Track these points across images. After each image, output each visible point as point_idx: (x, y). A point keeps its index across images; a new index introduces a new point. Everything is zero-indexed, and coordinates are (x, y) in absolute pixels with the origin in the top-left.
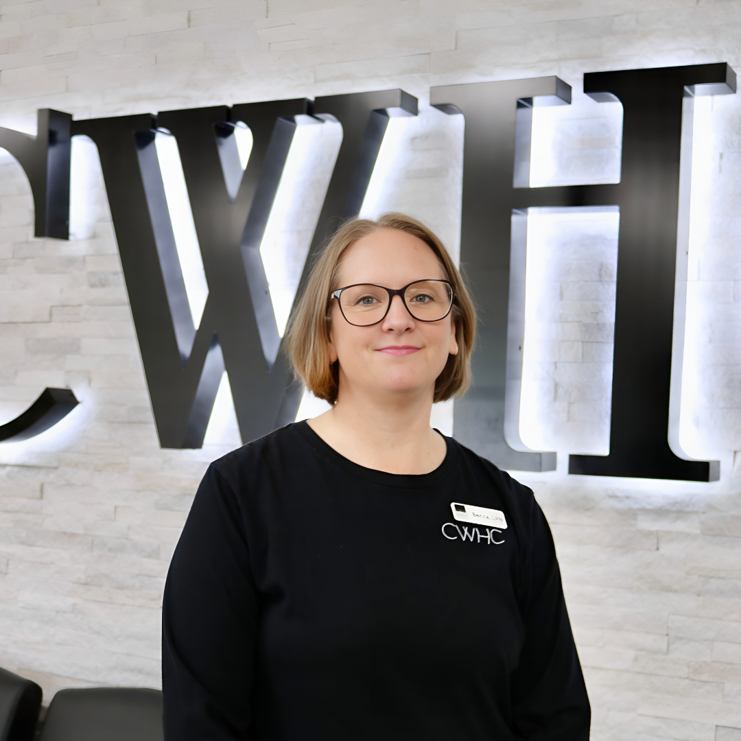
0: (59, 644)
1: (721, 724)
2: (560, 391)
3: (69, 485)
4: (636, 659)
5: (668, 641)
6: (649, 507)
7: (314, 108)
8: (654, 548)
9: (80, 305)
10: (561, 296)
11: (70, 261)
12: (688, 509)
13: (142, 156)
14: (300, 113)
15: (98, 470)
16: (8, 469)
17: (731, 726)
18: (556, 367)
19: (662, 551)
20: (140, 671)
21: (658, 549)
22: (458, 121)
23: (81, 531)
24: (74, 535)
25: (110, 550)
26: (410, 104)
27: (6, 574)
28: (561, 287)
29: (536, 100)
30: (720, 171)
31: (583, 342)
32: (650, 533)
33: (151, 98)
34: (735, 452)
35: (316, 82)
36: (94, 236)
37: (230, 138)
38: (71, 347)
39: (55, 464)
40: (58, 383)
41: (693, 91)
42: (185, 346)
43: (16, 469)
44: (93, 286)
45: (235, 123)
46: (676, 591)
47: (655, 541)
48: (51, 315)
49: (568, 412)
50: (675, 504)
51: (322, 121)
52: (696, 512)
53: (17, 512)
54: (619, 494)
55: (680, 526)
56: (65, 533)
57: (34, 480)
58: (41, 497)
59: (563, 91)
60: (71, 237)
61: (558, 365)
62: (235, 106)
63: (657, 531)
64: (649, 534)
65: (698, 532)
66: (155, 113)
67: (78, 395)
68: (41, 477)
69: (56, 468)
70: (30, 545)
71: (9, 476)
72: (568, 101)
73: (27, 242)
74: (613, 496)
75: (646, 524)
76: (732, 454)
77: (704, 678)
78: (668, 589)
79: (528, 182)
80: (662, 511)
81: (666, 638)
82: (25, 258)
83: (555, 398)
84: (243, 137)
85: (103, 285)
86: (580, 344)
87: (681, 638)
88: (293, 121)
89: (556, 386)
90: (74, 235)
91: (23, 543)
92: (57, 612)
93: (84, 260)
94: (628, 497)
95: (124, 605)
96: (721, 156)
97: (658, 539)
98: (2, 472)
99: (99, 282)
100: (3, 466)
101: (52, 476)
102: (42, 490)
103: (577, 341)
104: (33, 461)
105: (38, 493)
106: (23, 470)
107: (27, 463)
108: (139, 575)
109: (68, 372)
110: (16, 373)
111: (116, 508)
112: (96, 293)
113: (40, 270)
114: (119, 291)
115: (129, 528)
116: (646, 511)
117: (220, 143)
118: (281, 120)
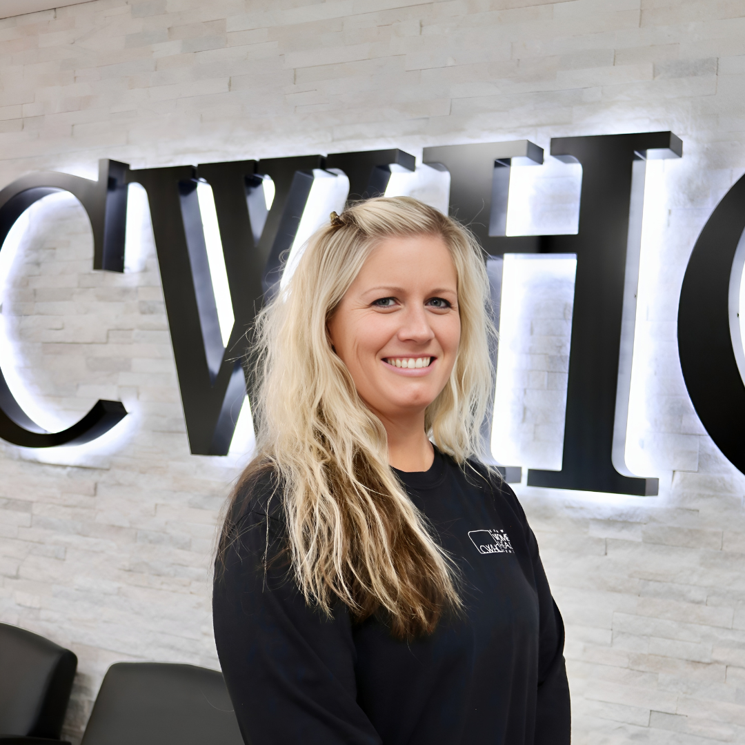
0: (105, 622)
1: (655, 710)
2: (528, 414)
3: (119, 484)
4: (585, 650)
5: (612, 635)
6: (599, 517)
7: (327, 163)
8: (603, 553)
9: (131, 330)
10: (532, 332)
11: (125, 291)
12: (631, 520)
13: (185, 203)
14: (316, 167)
15: (143, 472)
16: (69, 469)
17: (663, 711)
18: (525, 393)
19: (609, 556)
20: (172, 647)
21: (606, 554)
22: (445, 177)
23: (126, 525)
24: (120, 528)
25: (151, 542)
26: (408, 162)
27: (64, 560)
28: (532, 324)
29: (514, 161)
30: (669, 225)
31: (548, 372)
32: (601, 540)
33: (195, 151)
34: (674, 471)
35: (333, 140)
36: (145, 270)
37: (259, 189)
38: (124, 366)
39: (107, 466)
40: (111, 396)
41: (645, 155)
42: (214, 364)
43: (75, 470)
44: (143, 313)
45: (263, 174)
46: (620, 591)
47: (604, 547)
48: (108, 337)
49: (534, 433)
50: (620, 515)
51: (335, 175)
52: (639, 523)
53: (75, 506)
54: (574, 505)
55: (625, 535)
56: (113, 526)
57: (89, 479)
58: (95, 495)
59: (536, 154)
60: (126, 270)
61: (527, 391)
62: (262, 161)
63: (606, 539)
64: (599, 541)
65: (640, 540)
66: (195, 164)
67: (127, 408)
68: (95, 477)
69: (108, 470)
70: (84, 536)
71: (69, 475)
72: (541, 161)
73: (90, 274)
74: (569, 507)
75: (597, 532)
76: (672, 472)
77: (641, 668)
78: (614, 590)
79: (505, 232)
80: (609, 522)
81: (611, 632)
82: (88, 288)
83: (524, 420)
84: (268, 186)
85: (152, 312)
86: (546, 373)
87: (623, 633)
88: (312, 174)
89: (525, 409)
90: (128, 268)
91: (79, 534)
92: (105, 594)
93: (136, 291)
94: (582, 508)
95: (160, 589)
96: (670, 212)
97: (606, 544)
98: (64, 472)
99: (147, 310)
100: (64, 467)
101: (104, 477)
102: (96, 489)
103: (544, 371)
104: (89, 464)
105: (92, 491)
106: (81, 471)
107: (84, 465)
108: (173, 564)
109: (120, 387)
110: (78, 386)
111: (156, 505)
112: (147, 319)
113: (101, 298)
114: (163, 319)
115: (166, 523)
116: (597, 521)
117: (249, 193)
118: (298, 173)
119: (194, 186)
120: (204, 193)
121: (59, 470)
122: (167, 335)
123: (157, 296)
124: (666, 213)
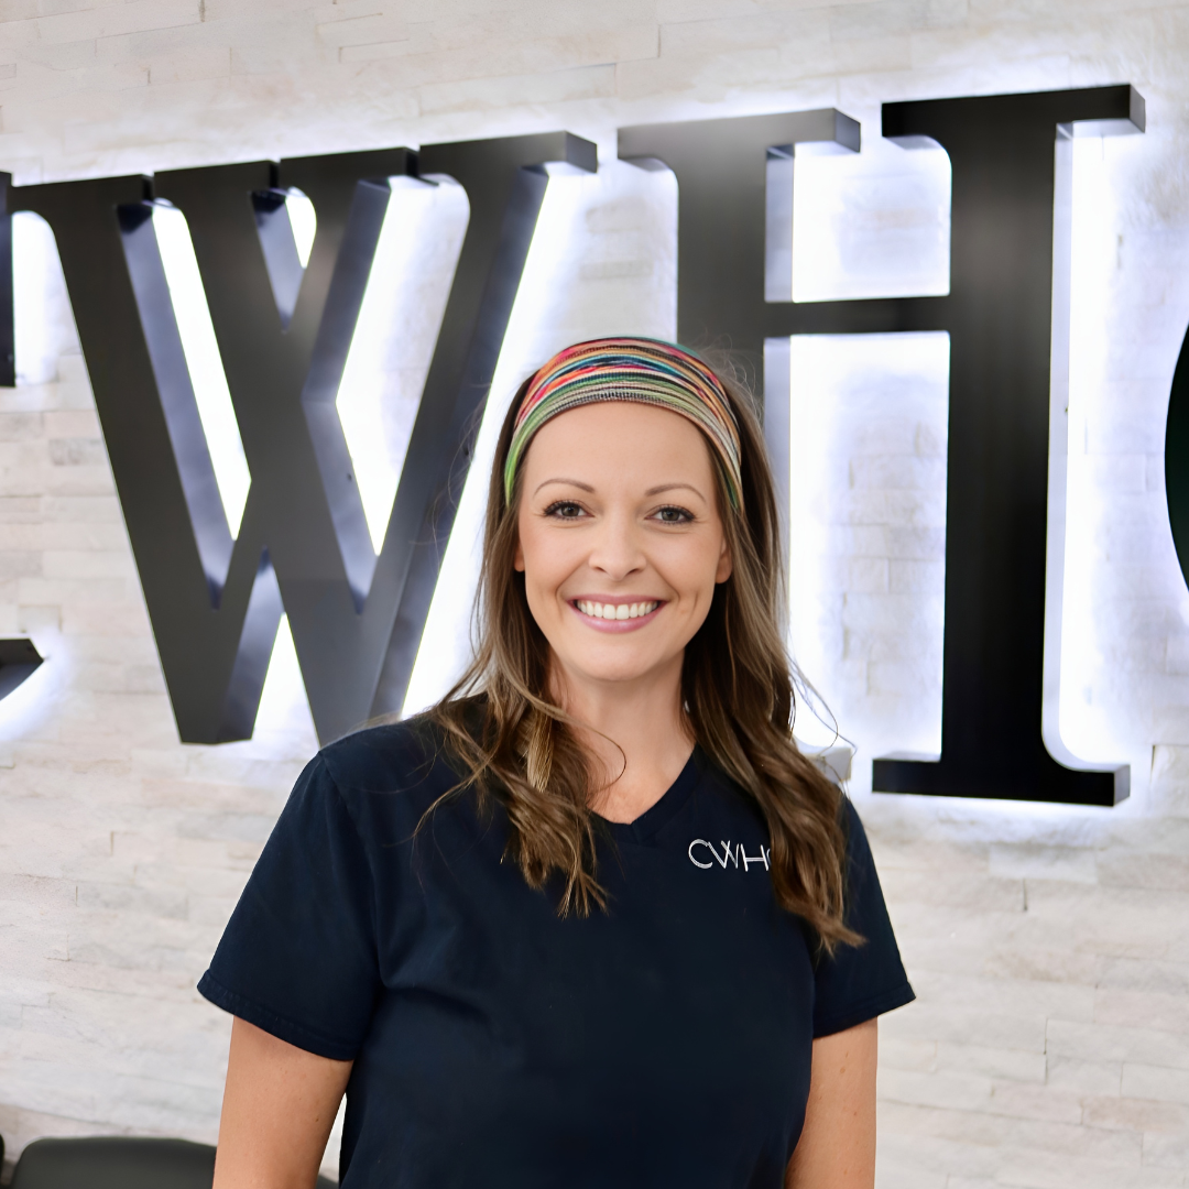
2: (854, 642)
3: (35, 796)
4: (993, 1092)
5: (1047, 1063)
6: (1007, 838)
7: (419, 164)
8: (1020, 907)
9: (38, 496)
10: (852, 481)
11: (19, 421)
12: (1074, 843)
13: (131, 244)
14: (397, 172)
15: (81, 771)
18: (845, 601)
19: (1032, 912)
21: (1026, 908)
22: (665, 184)
23: (57, 874)
24: (44, 880)
25: (107, 905)
26: (583, 155)
28: (851, 466)
29: (799, 148)
30: (1119, 265)
31: (889, 559)
32: (1013, 882)
33: (142, 143)
34: (1154, 747)
35: (422, 114)
36: (56, 379)
37: (279, 213)
38: (29, 566)
39: (10, 764)
40: (7, 627)
41: (1071, 132)
42: (216, 567)
44: (58, 463)
45: (286, 188)
46: (1058, 980)
47: (1021, 896)
49: (868, 678)
50: (1053, 834)
51: (435, 184)
52: (1091, 849)
54: (957, 816)
55: (1062, 871)
56: (29, 876)
59: (846, 133)
60: (18, 381)
61: (848, 596)
62: (285, 161)
63: (1024, 881)
64: (1008, 885)
65: (1094, 881)
66: (149, 173)
67: (42, 651)
69: (11, 768)
72: (855, 146)
74: (947, 820)
75: (1005, 868)
76: (1149, 750)
77: (1110, 1124)
78: (1046, 977)
80: (1030, 848)
81: (1044, 1058)
83: (846, 653)
84: (299, 209)
85: (76, 462)
86: (886, 562)
87: (1069, 1059)
88: (387, 185)
89: (846, 634)
90: (23, 377)
92: (23, 1005)
93: (42, 418)
94: (973, 823)
95: (133, 995)
96: (1120, 240)
97: (1025, 892)
99: (68, 457)
101: (6, 781)
103: (880, 558)
108: (157, 946)
109: (23, 607)
111: (113, 834)
112: (65, 475)
114: (101, 473)
115: (136, 869)
116: (1005, 846)
117: (261, 223)
118: (363, 183)
119: (146, 214)
120: (169, 226)
122: (112, 505)
123: (89, 427)
124: (1113, 241)
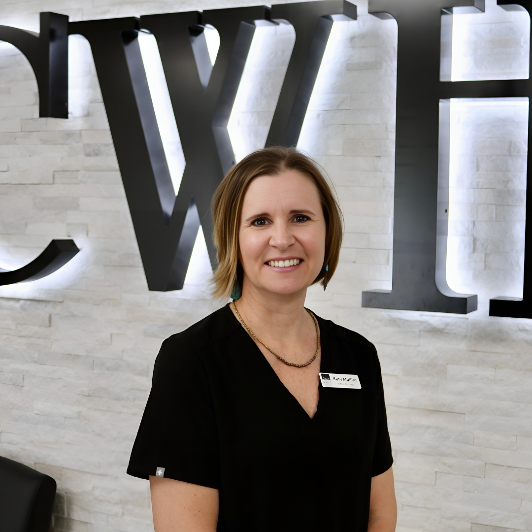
0: (68, 444)
2: (478, 244)
3: (73, 316)
7: (271, 14)
9: (78, 171)
10: (478, 168)
11: (69, 135)
13: (128, 50)
15: (96, 304)
16: (22, 302)
18: (474, 225)
23: (84, 354)
24: (77, 357)
25: (108, 369)
26: (350, 11)
27: (23, 386)
28: (477, 160)
29: (455, 9)
31: (496, 205)
36: (88, 115)
37: (200, 37)
38: (73, 205)
39: (61, 300)
43: (28, 302)
44: (88, 155)
45: (204, 25)
48: (54, 178)
49: (485, 262)
51: (277, 24)
53: (30, 337)
54: (526, 328)
56: (70, 355)
57: (43, 311)
58: (50, 326)
59: (479, 2)
60: (69, 116)
61: (476, 222)
62: (205, 12)
66: (138, 16)
67: (78, 244)
68: (49, 309)
69: (61, 302)
70: (41, 364)
71: (23, 308)
72: (482, 10)
73: (32, 119)
74: (524, 330)
79: (450, 77)
82: (32, 132)
83: (474, 250)
84: (211, 35)
85: (97, 155)
86: (494, 206)
88: (254, 24)
89: (475, 240)
90: (72, 114)
91: (36, 362)
92: (66, 418)
93: (80, 133)
95: (121, 413)
98: (17, 305)
99: (93, 152)
100: (18, 300)
101: (59, 308)
102: (50, 320)
103: (492, 204)
104: (42, 297)
105: (48, 323)
106: (34, 303)
107: (37, 299)
108: (133, 389)
109: (69, 225)
110: (26, 225)
111: (111, 335)
112: (93, 161)
113: (44, 142)
114: (112, 161)
115: (123, 351)
117: (193, 40)
118: (243, 23)
119: (135, 36)
120: (147, 42)
121: (12, 303)
122: (117, 176)
